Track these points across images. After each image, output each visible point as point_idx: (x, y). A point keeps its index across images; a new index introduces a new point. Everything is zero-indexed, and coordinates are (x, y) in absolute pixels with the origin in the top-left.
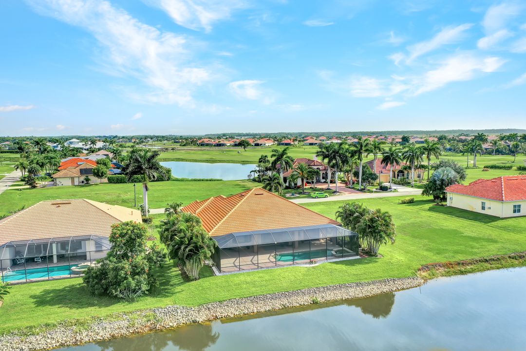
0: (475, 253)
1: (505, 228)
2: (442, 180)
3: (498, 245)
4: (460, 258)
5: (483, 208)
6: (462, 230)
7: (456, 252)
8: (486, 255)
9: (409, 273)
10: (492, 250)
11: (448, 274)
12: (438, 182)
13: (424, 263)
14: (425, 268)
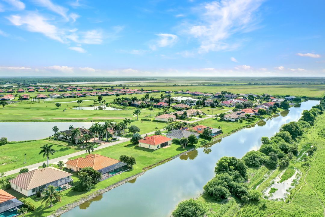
0: (152, 163)
1: (156, 153)
2: (136, 137)
3: (156, 159)
4: (150, 165)
5: (150, 147)
6: (147, 156)
7: (148, 163)
8: (155, 163)
9: (141, 171)
10: (155, 161)
11: (148, 170)
12: (135, 138)
13: (143, 168)
14: (144, 169)
